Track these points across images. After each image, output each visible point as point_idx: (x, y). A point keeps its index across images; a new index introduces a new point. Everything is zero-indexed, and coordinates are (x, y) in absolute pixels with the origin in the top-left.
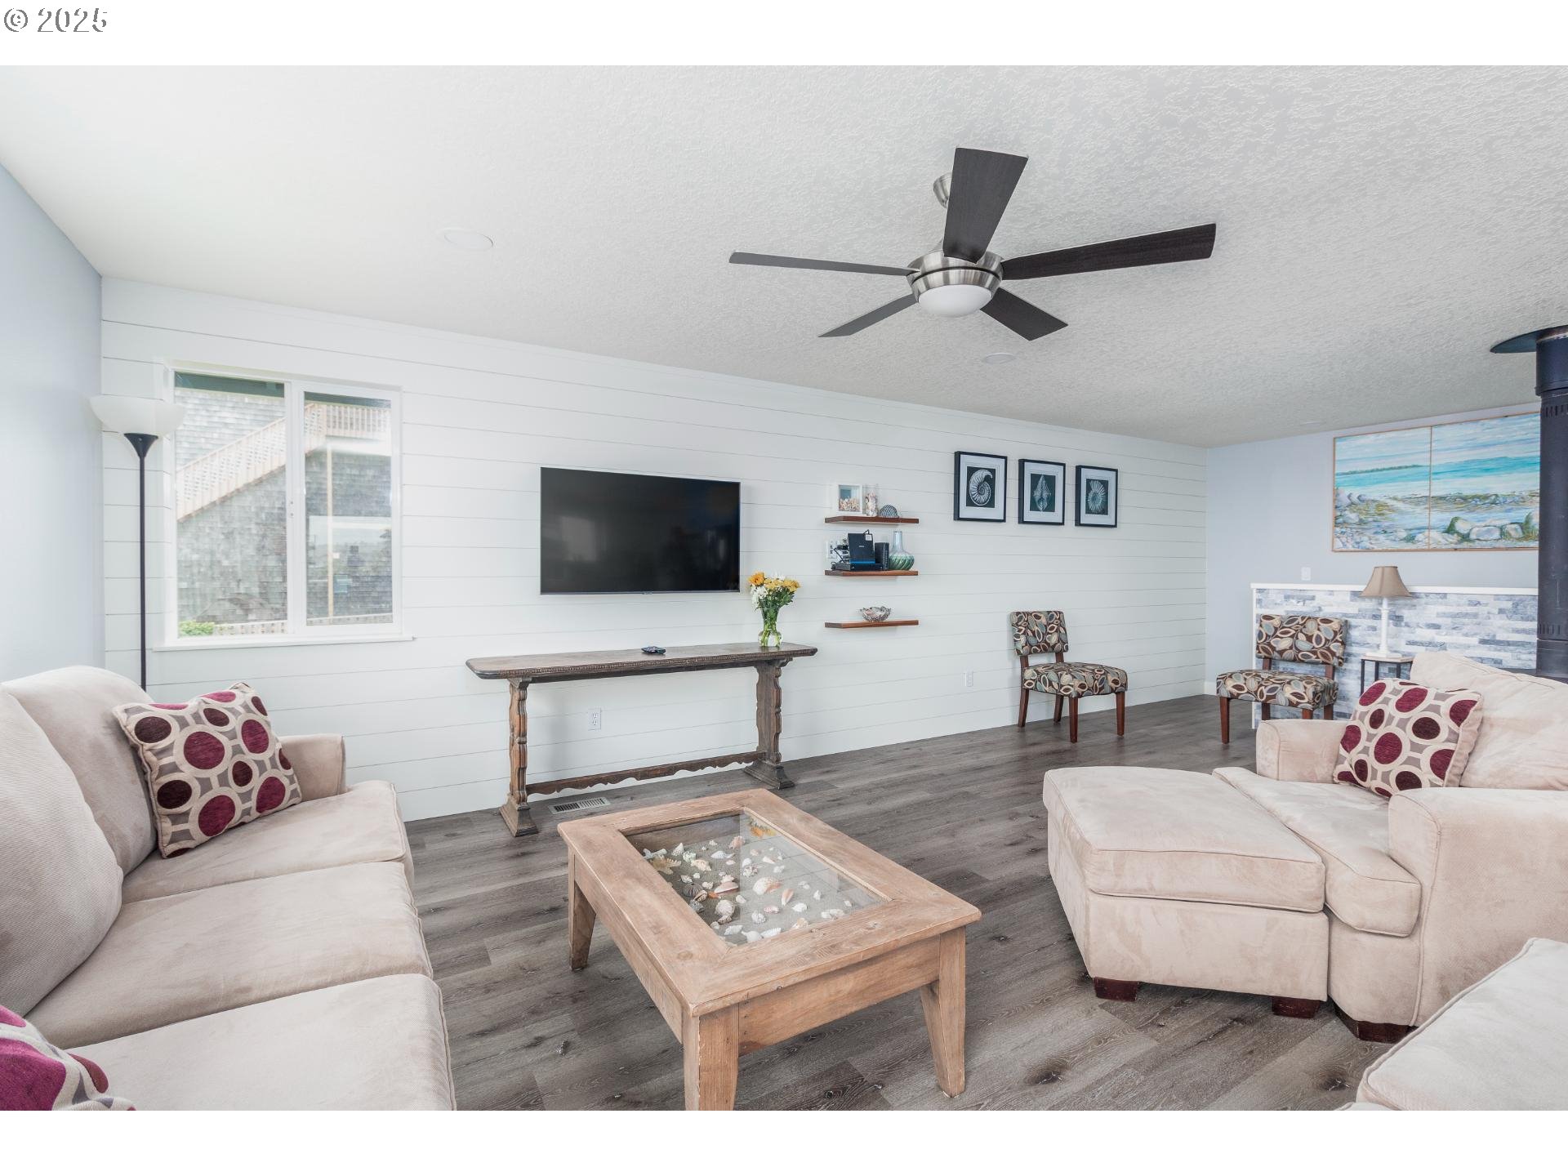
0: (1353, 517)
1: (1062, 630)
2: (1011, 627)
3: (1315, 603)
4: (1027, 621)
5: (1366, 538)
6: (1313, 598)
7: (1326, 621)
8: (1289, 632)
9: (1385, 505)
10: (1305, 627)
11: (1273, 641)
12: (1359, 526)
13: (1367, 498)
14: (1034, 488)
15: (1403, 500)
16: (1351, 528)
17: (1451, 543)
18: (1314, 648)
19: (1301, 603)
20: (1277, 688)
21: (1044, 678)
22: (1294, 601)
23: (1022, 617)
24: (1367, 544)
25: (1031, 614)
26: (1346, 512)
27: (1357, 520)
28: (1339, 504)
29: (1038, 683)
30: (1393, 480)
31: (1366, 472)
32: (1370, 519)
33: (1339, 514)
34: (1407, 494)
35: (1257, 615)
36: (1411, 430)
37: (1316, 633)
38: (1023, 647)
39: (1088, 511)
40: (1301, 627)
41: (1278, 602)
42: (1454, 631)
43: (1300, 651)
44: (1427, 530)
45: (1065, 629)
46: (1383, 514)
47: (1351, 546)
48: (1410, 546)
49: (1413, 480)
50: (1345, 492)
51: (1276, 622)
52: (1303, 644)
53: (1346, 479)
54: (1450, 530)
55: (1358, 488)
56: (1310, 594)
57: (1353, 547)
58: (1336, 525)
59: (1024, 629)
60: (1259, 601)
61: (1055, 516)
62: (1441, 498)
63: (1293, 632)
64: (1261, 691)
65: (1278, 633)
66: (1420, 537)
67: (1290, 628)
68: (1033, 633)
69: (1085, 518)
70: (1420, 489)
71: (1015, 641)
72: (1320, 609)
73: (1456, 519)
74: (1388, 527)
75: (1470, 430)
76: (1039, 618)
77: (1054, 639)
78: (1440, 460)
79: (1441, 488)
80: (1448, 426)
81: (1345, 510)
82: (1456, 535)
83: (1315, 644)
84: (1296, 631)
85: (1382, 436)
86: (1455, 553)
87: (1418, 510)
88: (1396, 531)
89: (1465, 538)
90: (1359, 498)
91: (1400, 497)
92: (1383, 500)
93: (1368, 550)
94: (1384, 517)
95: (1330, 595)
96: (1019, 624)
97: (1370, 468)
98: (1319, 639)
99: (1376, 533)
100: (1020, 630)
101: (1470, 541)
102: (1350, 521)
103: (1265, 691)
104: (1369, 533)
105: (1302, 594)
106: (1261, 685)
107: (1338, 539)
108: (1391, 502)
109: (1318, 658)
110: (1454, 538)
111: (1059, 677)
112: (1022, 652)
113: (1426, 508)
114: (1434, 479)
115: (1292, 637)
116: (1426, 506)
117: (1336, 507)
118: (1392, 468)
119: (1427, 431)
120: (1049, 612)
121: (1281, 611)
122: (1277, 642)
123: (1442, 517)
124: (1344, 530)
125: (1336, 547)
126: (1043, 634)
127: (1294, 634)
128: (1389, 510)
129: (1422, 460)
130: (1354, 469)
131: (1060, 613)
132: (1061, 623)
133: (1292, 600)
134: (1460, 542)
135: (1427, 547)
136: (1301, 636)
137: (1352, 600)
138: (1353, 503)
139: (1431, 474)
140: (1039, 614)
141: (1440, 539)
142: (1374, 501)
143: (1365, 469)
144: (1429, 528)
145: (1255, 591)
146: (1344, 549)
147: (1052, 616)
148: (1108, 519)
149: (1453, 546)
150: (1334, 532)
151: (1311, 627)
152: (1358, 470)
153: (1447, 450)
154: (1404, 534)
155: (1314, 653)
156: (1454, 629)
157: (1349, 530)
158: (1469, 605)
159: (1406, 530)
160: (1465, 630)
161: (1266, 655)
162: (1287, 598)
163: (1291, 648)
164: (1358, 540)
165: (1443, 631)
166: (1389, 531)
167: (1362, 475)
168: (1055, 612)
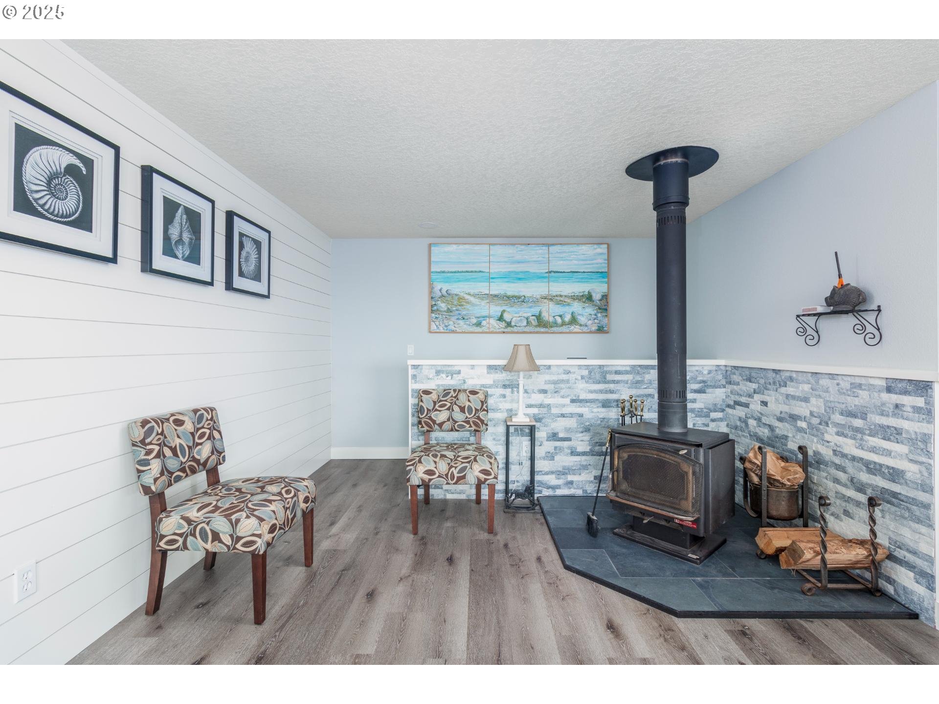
0: (443, 306)
1: (216, 434)
2: (129, 448)
3: (460, 377)
4: (162, 433)
5: (451, 323)
6: (459, 372)
7: (474, 393)
8: (445, 405)
9: (463, 298)
10: (458, 399)
11: (433, 415)
12: (447, 314)
13: (452, 292)
14: (169, 219)
15: (474, 295)
16: (442, 315)
17: (502, 328)
18: (467, 417)
19: (450, 377)
20: (467, 467)
21: (202, 529)
22: (444, 376)
23: (152, 428)
24: (452, 327)
25: (168, 420)
26: (439, 302)
27: (446, 309)
28: (433, 295)
29: (190, 538)
30: (467, 280)
31: (452, 272)
32: (454, 309)
33: (434, 303)
34: (476, 291)
35: (413, 390)
36: (478, 245)
37: (467, 404)
38: (156, 480)
39: (241, 274)
40: (455, 399)
41: (431, 377)
42: (556, 394)
43: (456, 422)
44: (488, 318)
45: (220, 432)
46: (462, 305)
47: (442, 329)
48: (478, 329)
49: (481, 282)
50: (438, 286)
51: (434, 396)
52: (459, 416)
53: (438, 277)
54: (501, 319)
55: (447, 284)
56: (457, 368)
57: (444, 329)
58: (432, 311)
59: (157, 448)
60: (414, 376)
61: (201, 272)
62: (496, 296)
63: (449, 405)
64: (452, 472)
65: (437, 407)
66: (484, 323)
67: (446, 401)
68: (174, 450)
69: (239, 282)
70: (483, 288)
71: (139, 471)
72: (465, 382)
73: (504, 311)
74: (465, 315)
75: (509, 250)
76: (179, 423)
77: (204, 452)
78: (495, 269)
79: (498, 288)
80: (498, 246)
81: (438, 300)
82: (504, 322)
83: (467, 414)
84: (451, 403)
85: (461, 247)
86: (504, 335)
87: (484, 303)
88: (470, 318)
89: (509, 324)
90: (447, 291)
91: (472, 293)
92: (462, 294)
93: (453, 332)
94: (463, 307)
95: (472, 369)
96: (148, 441)
97: (453, 270)
98: (470, 408)
99: (458, 319)
100: (149, 452)
101: (511, 326)
102: (442, 310)
103: (455, 473)
104: (453, 319)
105: (450, 369)
106: (452, 467)
107: (433, 323)
108: (467, 297)
109: (471, 426)
110: (503, 324)
111: (235, 524)
112: (153, 488)
113: (487, 303)
114: (492, 282)
115: (448, 409)
116: (488, 301)
117: (432, 298)
118: (467, 272)
119: (487, 247)
120: (195, 411)
121: (435, 383)
122: (436, 416)
123: (495, 310)
124: (437, 316)
125: (432, 329)
126: (189, 447)
127: (450, 407)
128: (466, 303)
129: (484, 267)
130: (443, 270)
131: (212, 409)
132: (214, 426)
133: (442, 375)
134: (506, 327)
135: (488, 330)
136: (456, 408)
137: (488, 373)
138: (443, 296)
139: (490, 279)
140: (180, 417)
141: (496, 325)
142: (456, 295)
143: (450, 270)
144: (489, 317)
145: (410, 367)
146: (438, 331)
147: (201, 417)
148: (260, 287)
149: (502, 330)
150: (430, 317)
151: (463, 399)
152: (446, 270)
153: (499, 262)
154: (474, 321)
155: (468, 422)
156: (556, 392)
157: (440, 316)
158: (564, 373)
159: (476, 317)
160: (562, 393)
161: (428, 429)
162: (438, 373)
163: (448, 420)
164: (447, 324)
165: (549, 395)
166: (466, 318)
167: (449, 274)
168: (205, 409)
